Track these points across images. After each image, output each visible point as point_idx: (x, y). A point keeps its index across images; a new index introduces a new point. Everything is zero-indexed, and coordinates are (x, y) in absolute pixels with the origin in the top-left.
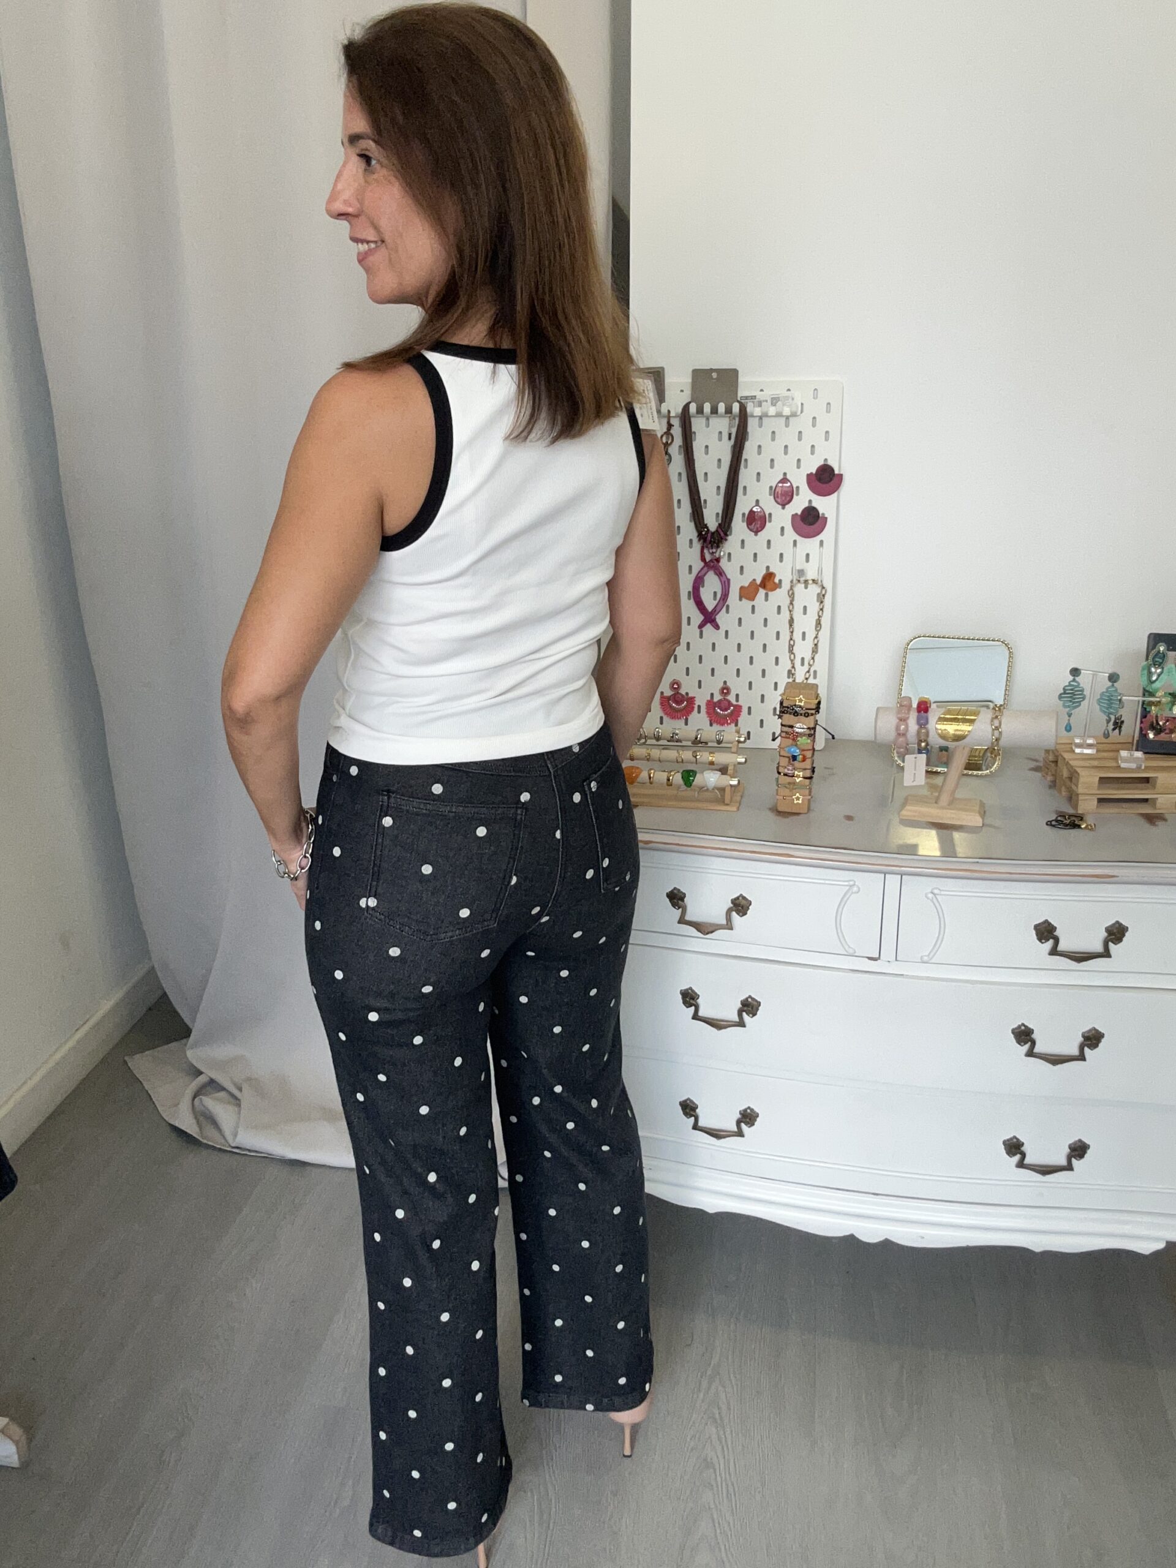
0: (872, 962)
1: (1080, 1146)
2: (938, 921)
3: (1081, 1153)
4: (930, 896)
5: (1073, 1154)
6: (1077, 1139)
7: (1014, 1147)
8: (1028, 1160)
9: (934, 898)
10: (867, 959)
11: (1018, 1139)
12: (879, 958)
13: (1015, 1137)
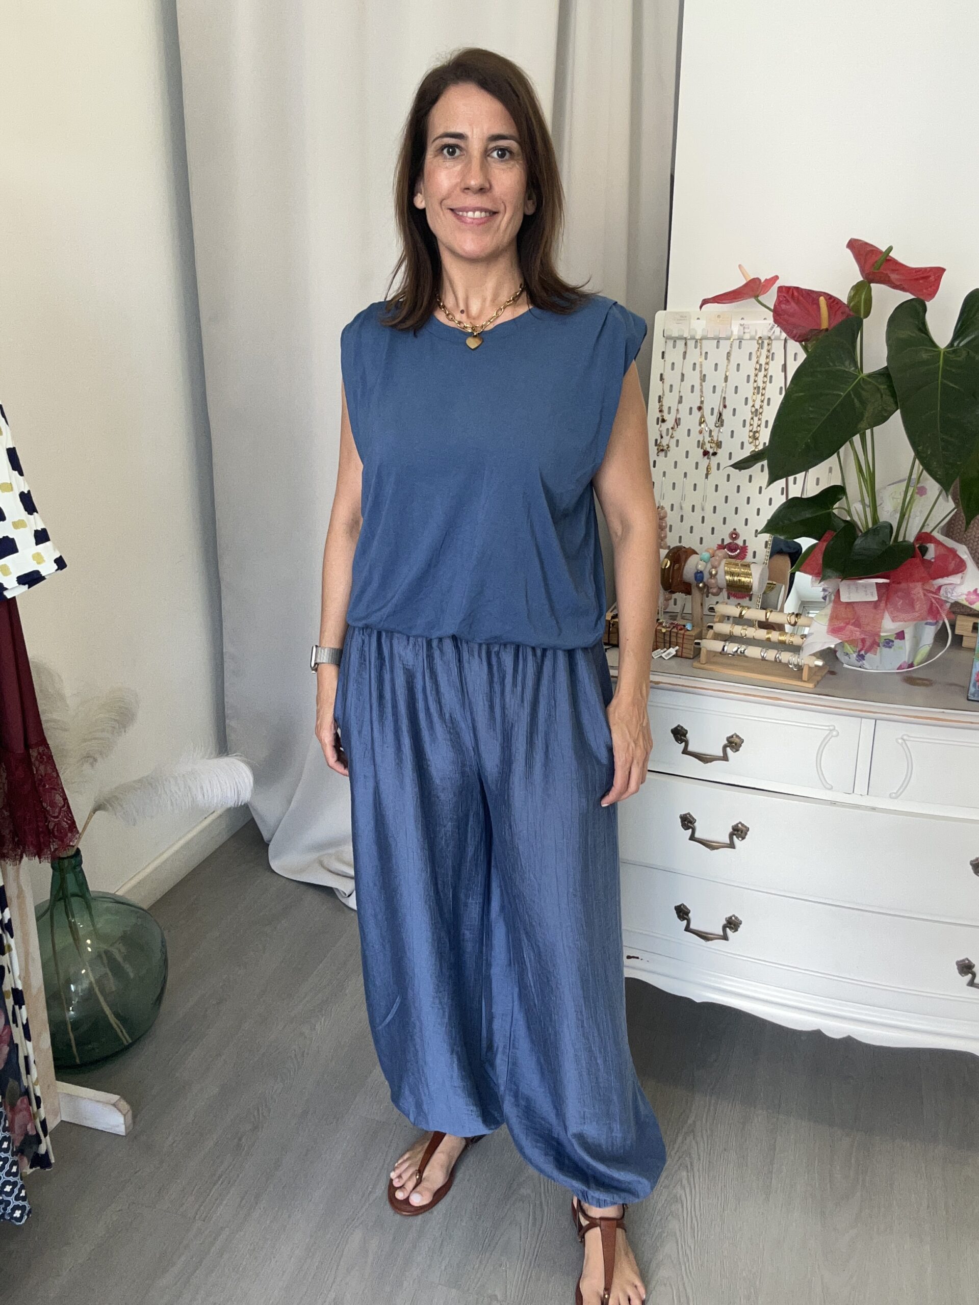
0: (847, 795)
2: (906, 764)
7: (966, 968)
8: (977, 980)
9: (904, 743)
10: (842, 793)
11: (969, 961)
12: (853, 792)
13: (967, 959)
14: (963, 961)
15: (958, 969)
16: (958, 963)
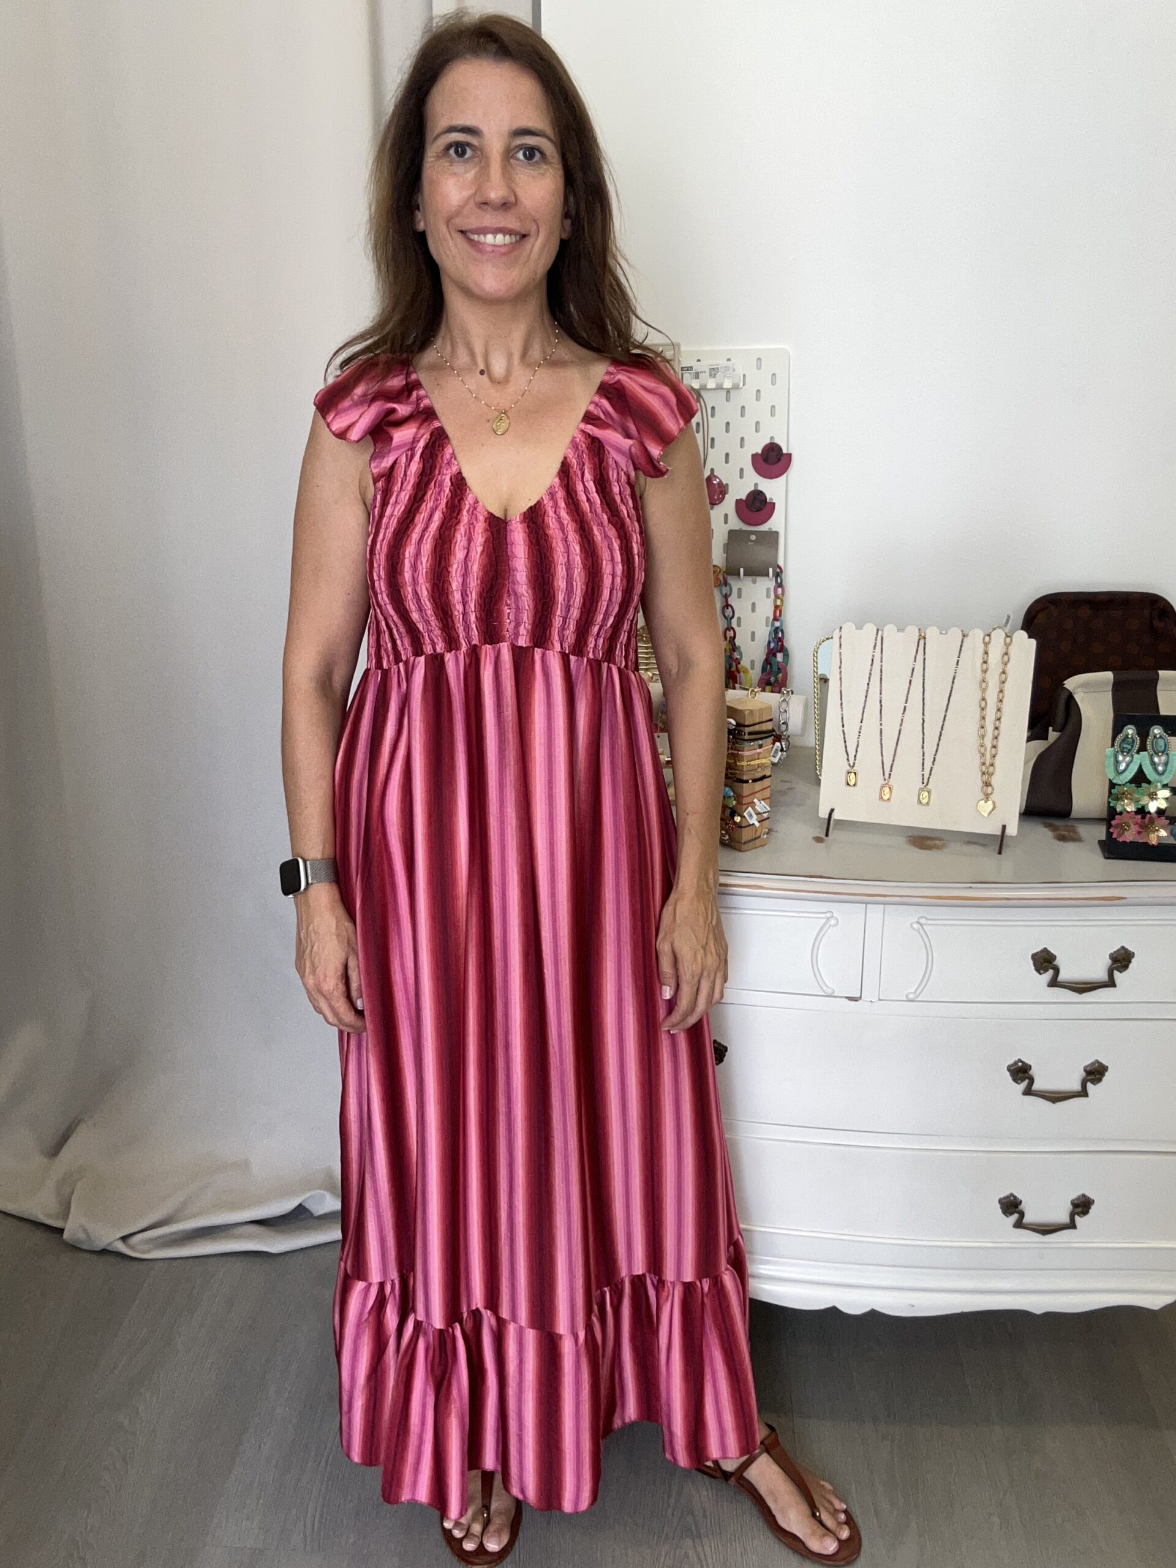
0: (853, 1002)
1: (1084, 1202)
2: (925, 956)
3: (1085, 1209)
4: (916, 926)
5: (1079, 1210)
6: (1079, 1193)
7: (1011, 1205)
8: (1026, 1220)
9: (921, 931)
10: (846, 1000)
11: (1015, 1197)
12: (861, 997)
13: (1012, 1195)
14: (1007, 1197)
15: (1001, 1208)
16: (1000, 1201)
